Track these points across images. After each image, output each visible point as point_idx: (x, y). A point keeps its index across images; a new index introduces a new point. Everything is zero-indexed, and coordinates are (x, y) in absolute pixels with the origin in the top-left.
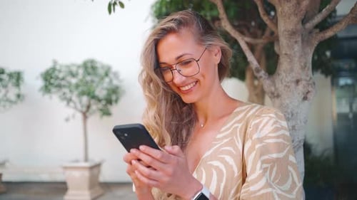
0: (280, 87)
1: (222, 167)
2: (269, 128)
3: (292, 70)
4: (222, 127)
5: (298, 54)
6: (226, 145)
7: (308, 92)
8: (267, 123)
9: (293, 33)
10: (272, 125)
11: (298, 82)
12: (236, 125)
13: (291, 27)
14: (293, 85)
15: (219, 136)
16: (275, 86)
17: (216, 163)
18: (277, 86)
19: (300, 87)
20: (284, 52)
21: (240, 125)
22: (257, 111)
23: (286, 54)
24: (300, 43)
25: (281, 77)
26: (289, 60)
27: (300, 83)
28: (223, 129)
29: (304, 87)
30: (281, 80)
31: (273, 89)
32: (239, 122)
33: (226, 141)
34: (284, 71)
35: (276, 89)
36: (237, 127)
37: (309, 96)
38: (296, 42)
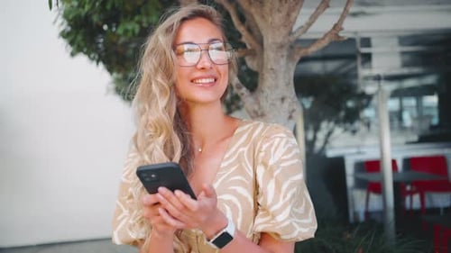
0: (265, 105)
1: (235, 200)
2: (282, 150)
3: (277, 87)
4: (225, 153)
5: (283, 70)
6: (234, 174)
7: (293, 111)
8: (279, 144)
9: (281, 46)
10: (284, 147)
11: (283, 99)
12: (241, 150)
13: (279, 40)
14: (278, 103)
15: (224, 165)
16: (259, 104)
17: (226, 197)
18: (261, 103)
19: (286, 105)
20: (269, 67)
21: (246, 149)
22: (262, 130)
23: (272, 69)
24: (285, 58)
25: (265, 94)
26: (273, 76)
27: (285, 101)
28: (227, 156)
29: (290, 105)
30: (266, 98)
31: (256, 108)
32: (244, 145)
33: (233, 169)
34: (269, 88)
35: (260, 107)
36: (243, 152)
37: (294, 115)
38: (282, 56)
